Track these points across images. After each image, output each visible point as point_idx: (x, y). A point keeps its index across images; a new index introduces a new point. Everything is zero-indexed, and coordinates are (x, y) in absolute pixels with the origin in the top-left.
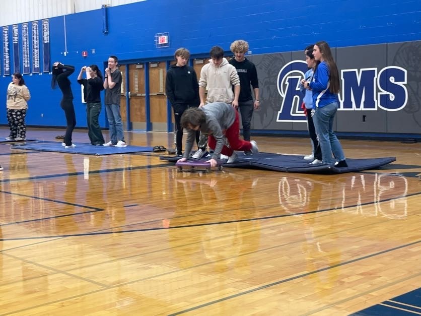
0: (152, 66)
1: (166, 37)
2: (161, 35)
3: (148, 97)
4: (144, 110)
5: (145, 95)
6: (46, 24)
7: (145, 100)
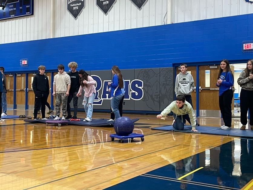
0: (18, 75)
1: (26, 61)
2: (24, 60)
4: (12, 98)
5: (13, 90)
7: (13, 93)
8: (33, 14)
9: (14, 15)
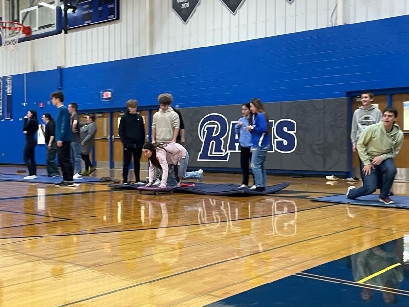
0: (98, 115)
1: (110, 93)
2: (106, 91)
6: (9, 80)
8: (118, 18)
9: (89, 21)
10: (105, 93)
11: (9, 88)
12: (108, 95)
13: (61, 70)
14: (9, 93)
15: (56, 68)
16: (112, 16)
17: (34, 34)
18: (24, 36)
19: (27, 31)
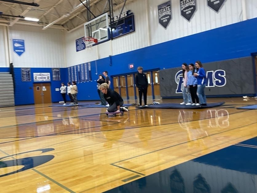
0: (128, 76)
3: (127, 87)
4: (126, 92)
5: (126, 87)
7: (126, 88)
8: (134, 31)
9: (122, 34)
10: (131, 65)
11: (90, 67)
12: (132, 66)
13: (111, 57)
14: (90, 69)
15: (108, 56)
16: (132, 30)
17: (99, 42)
18: (94, 43)
19: (96, 41)
